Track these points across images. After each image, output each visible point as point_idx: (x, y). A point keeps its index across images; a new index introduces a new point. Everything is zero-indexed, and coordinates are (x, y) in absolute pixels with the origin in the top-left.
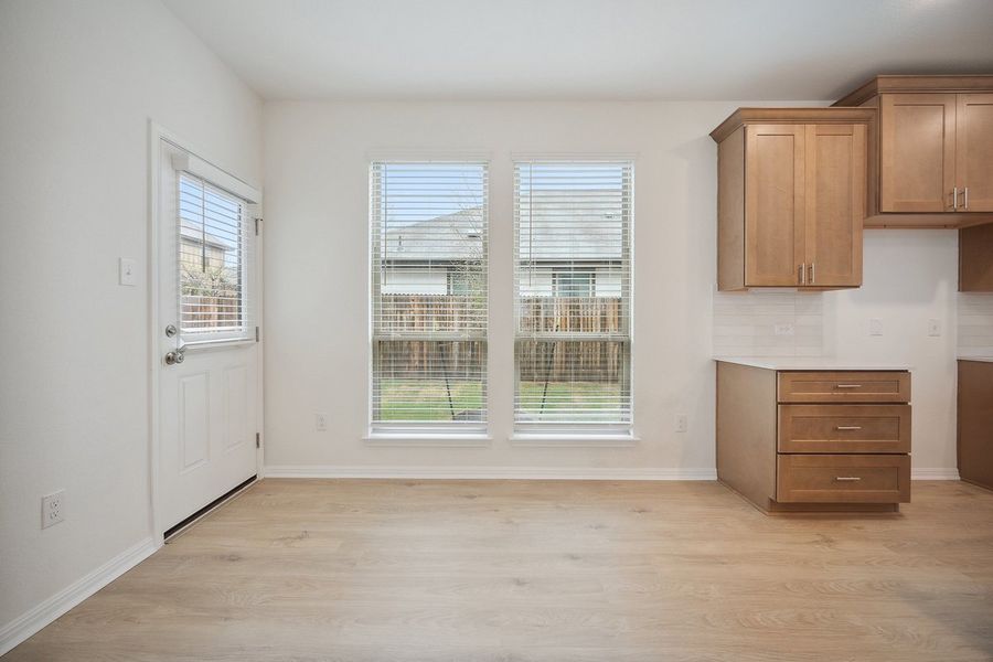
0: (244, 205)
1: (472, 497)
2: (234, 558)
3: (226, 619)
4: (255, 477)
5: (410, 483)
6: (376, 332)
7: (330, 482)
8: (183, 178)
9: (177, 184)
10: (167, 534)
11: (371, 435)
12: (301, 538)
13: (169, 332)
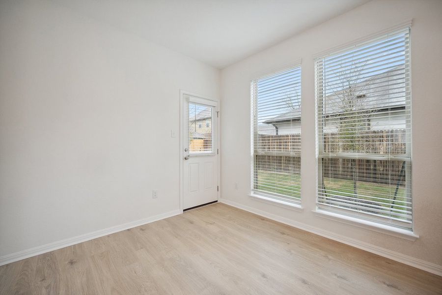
0: (213, 108)
1: (283, 234)
2: (192, 223)
3: (176, 237)
4: (217, 201)
5: (263, 219)
6: (255, 151)
7: (237, 209)
8: (190, 104)
9: (188, 106)
10: (184, 210)
11: (252, 194)
12: (211, 224)
13: (185, 151)
